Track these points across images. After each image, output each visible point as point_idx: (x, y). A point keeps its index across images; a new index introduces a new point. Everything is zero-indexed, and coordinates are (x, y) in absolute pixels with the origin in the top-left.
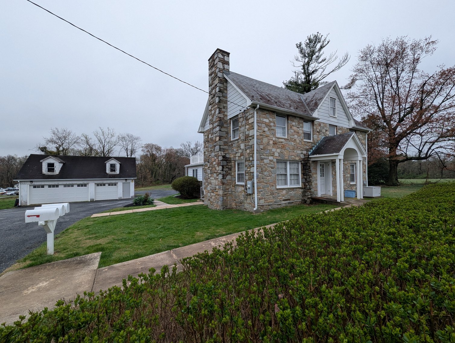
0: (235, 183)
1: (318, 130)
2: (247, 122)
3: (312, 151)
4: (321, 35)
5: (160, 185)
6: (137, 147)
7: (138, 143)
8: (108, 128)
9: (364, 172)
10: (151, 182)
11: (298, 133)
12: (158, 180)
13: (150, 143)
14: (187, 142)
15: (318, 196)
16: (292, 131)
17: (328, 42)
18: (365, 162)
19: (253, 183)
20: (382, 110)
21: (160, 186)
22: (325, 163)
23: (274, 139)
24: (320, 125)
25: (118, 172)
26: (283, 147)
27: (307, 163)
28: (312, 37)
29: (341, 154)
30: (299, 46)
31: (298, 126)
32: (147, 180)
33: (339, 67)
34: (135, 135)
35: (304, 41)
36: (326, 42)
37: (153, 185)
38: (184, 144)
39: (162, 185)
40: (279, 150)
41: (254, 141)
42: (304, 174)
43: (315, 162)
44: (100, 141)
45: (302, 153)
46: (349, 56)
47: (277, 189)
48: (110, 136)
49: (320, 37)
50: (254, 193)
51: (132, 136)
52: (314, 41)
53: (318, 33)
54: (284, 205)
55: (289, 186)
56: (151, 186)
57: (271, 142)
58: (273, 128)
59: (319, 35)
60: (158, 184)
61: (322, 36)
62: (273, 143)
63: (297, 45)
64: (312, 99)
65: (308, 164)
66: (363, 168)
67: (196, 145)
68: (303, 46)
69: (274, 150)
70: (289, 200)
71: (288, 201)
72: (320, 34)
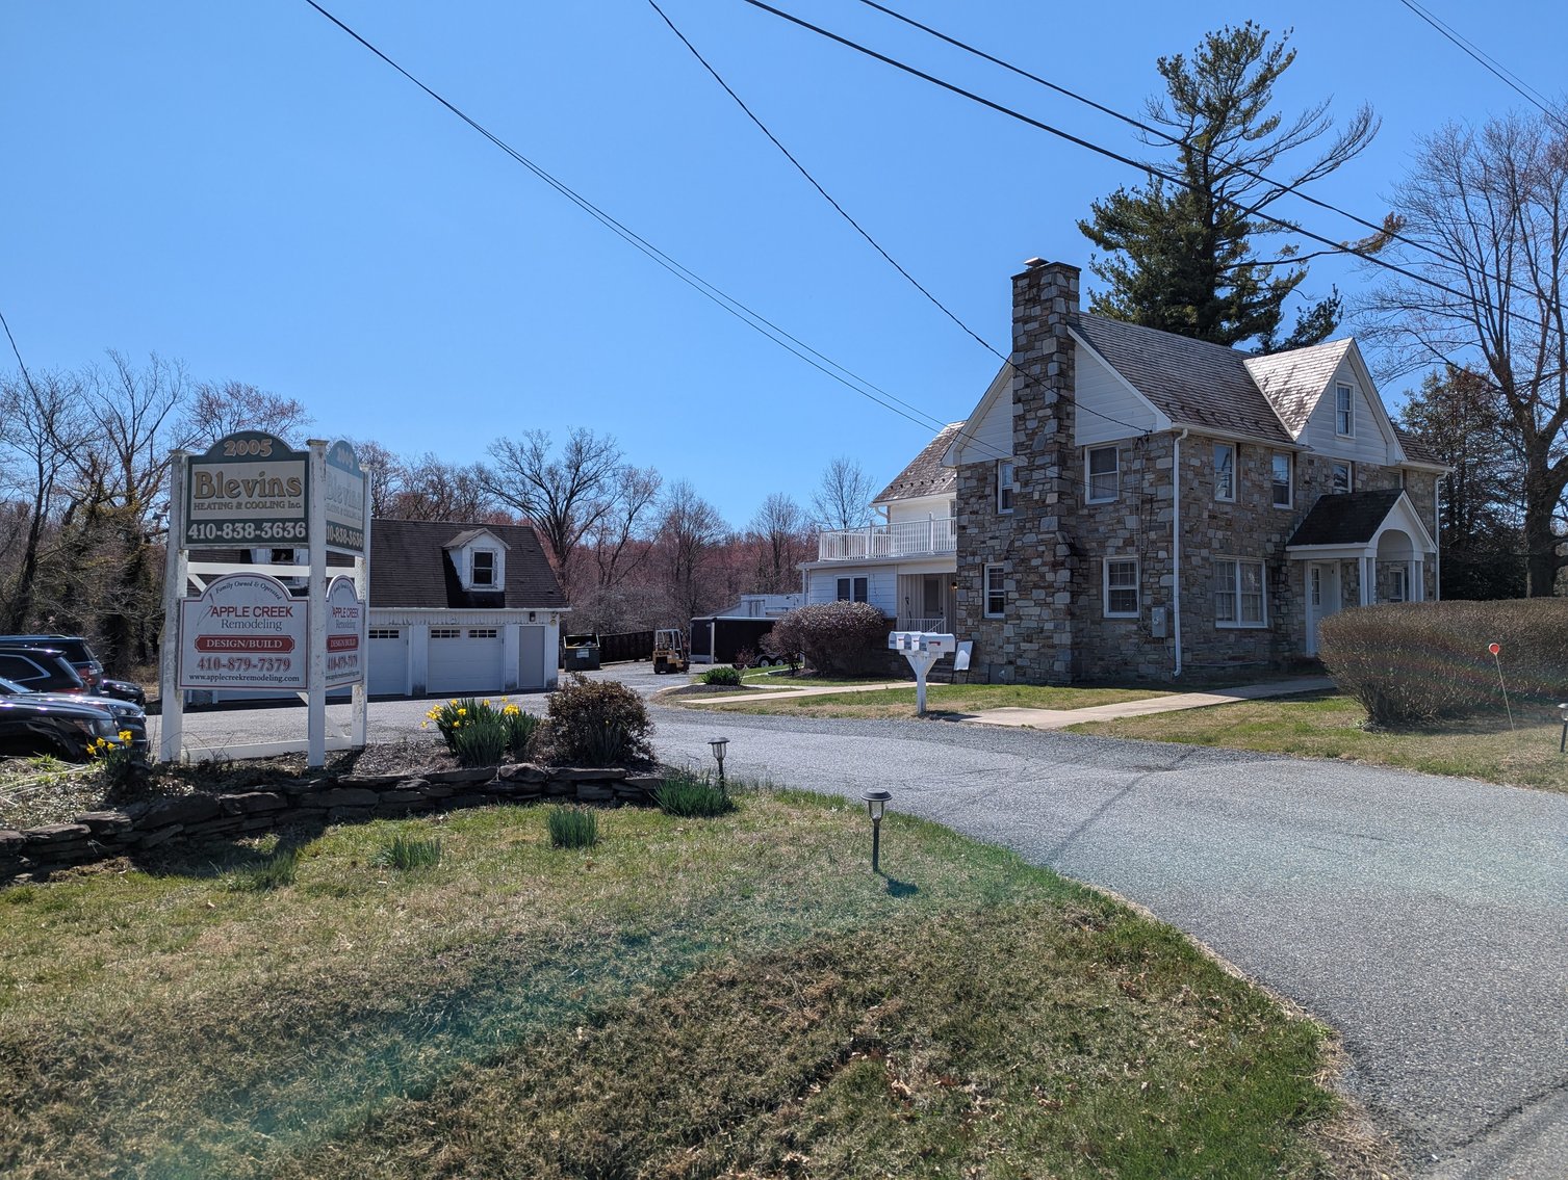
0: (1102, 614)
1: (1307, 478)
2: (1150, 464)
3: (1292, 533)
4: (1261, 30)
9: (1430, 594)
11: (1261, 487)
15: (1307, 656)
16: (1249, 484)
17: (1290, 58)
18: (1432, 565)
19: (1170, 615)
20: (1501, 366)
22: (1322, 565)
23: (1211, 506)
24: (1311, 462)
25: (499, 584)
26: (1229, 524)
27: (1280, 567)
28: (1225, 38)
29: (1371, 549)
30: (1172, 70)
31: (1260, 471)
33: (1334, 161)
35: (1191, 51)
36: (1283, 60)
38: (508, 445)
40: (1220, 535)
41: (1172, 514)
42: (1273, 595)
43: (1301, 563)
45: (1269, 541)
46: (1374, 122)
47: (1217, 630)
49: (1259, 38)
50: (1171, 635)
52: (1230, 53)
53: (1250, 24)
54: (1231, 669)
55: (1239, 624)
57: (1205, 515)
58: (1208, 479)
59: (1255, 31)
61: (1265, 34)
62: (1209, 516)
63: (1161, 62)
64: (1286, 383)
65: (1284, 568)
66: (1425, 582)
68: (1189, 69)
69: (1211, 533)
70: (1243, 658)
71: (1240, 663)
72: (1257, 27)
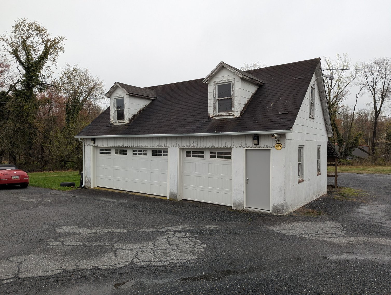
25: (236, 110)
48: (340, 69)
51: (385, 62)
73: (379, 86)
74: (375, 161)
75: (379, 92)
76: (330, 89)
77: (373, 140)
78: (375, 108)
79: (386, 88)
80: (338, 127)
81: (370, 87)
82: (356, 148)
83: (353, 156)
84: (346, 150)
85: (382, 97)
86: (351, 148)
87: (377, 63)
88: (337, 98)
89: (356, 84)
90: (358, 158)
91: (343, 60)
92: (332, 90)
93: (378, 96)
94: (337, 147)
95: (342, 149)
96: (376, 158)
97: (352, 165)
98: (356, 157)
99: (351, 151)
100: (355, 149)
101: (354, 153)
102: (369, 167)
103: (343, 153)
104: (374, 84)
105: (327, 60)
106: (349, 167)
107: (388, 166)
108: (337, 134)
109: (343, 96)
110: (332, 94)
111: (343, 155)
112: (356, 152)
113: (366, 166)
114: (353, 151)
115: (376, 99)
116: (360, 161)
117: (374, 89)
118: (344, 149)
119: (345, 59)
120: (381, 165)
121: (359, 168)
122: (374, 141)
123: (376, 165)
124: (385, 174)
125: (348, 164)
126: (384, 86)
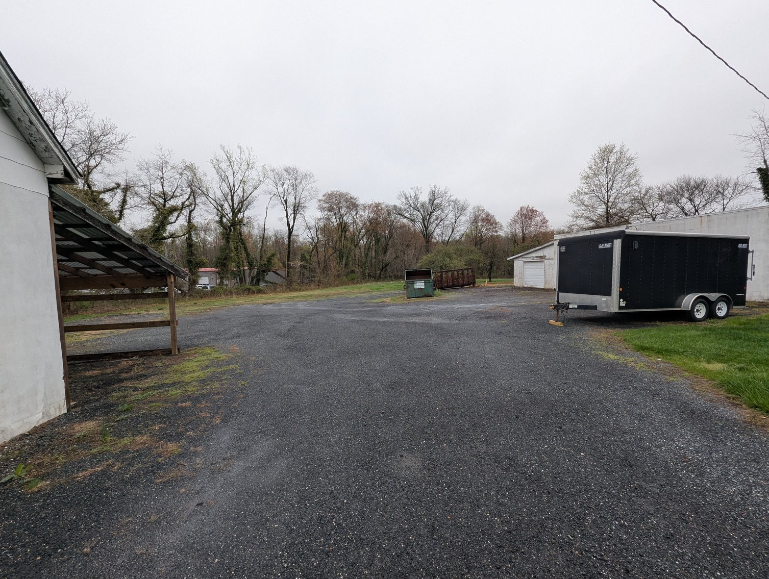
5: (357, 283)
6: (306, 197)
7: (309, 186)
8: (240, 147)
10: (339, 276)
12: (353, 272)
13: (334, 190)
14: (412, 189)
21: (358, 285)
32: (329, 272)
34: (302, 169)
37: (343, 284)
38: (404, 194)
39: (361, 283)
44: (224, 179)
48: (244, 167)
51: (295, 171)
56: (338, 286)
60: (353, 281)
67: (433, 193)
73: (291, 200)
74: (290, 286)
75: (292, 208)
76: (233, 191)
77: (288, 261)
78: (288, 225)
79: (297, 201)
80: (247, 244)
81: (282, 198)
82: (270, 271)
83: (266, 282)
84: (258, 274)
85: (294, 211)
86: (264, 271)
87: (287, 171)
88: (242, 205)
89: (265, 192)
90: (272, 283)
91: (247, 155)
92: (236, 194)
93: (290, 211)
94: (247, 272)
95: (253, 273)
96: (291, 282)
97: (264, 293)
98: (270, 283)
99: (264, 275)
100: (269, 273)
101: (267, 278)
102: (283, 293)
103: (255, 278)
104: (286, 196)
105: (226, 150)
106: (261, 295)
107: (303, 290)
108: (246, 253)
109: (250, 204)
110: (235, 198)
111: (255, 281)
112: (270, 276)
113: (280, 292)
114: (267, 275)
115: (289, 214)
116: (274, 287)
117: (286, 202)
118: (255, 273)
119: (250, 154)
120: (296, 290)
121: (272, 295)
122: (289, 263)
123: (291, 291)
124: (298, 301)
125: (260, 292)
126: (295, 199)
